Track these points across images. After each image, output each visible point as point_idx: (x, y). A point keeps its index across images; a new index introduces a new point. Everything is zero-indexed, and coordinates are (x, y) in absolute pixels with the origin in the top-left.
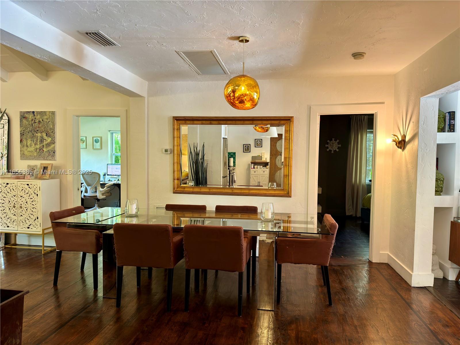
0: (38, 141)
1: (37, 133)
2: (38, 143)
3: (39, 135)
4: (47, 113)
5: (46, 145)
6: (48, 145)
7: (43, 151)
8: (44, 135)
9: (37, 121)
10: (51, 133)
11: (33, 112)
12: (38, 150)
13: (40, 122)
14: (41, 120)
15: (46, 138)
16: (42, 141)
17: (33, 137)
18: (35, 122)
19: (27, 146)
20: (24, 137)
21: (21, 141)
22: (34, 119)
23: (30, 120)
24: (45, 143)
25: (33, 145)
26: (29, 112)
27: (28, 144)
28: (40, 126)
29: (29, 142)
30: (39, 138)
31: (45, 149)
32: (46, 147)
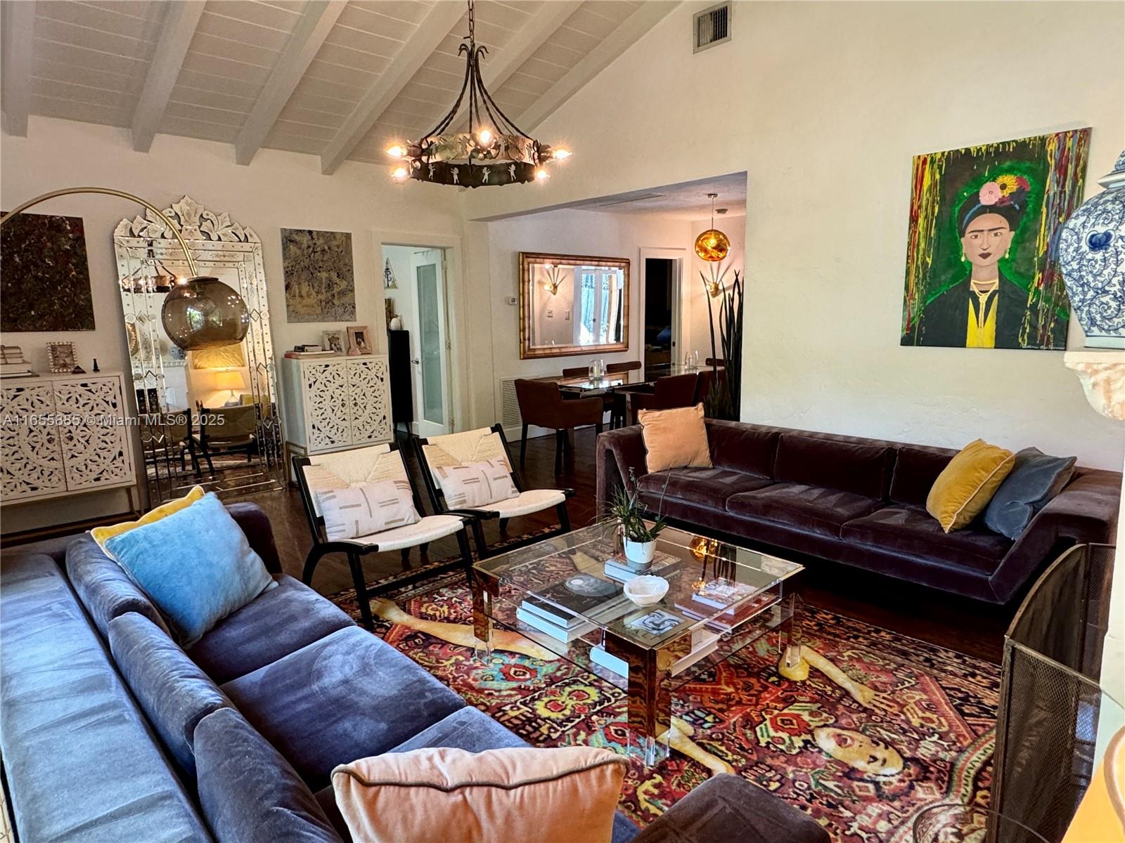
0: (323, 286)
1: (320, 272)
2: (323, 291)
3: (324, 275)
4: (338, 237)
5: (339, 293)
6: (342, 293)
7: (334, 304)
8: (334, 275)
9: (319, 249)
10: (345, 272)
11: (310, 232)
12: (323, 303)
13: (324, 250)
14: (326, 248)
15: (338, 281)
16: (330, 286)
17: (312, 279)
18: (315, 252)
19: (301, 296)
20: (294, 278)
21: (287, 287)
22: (312, 245)
23: (305, 246)
24: (336, 290)
25: (314, 293)
26: (300, 231)
27: (304, 293)
28: (325, 259)
29: (305, 288)
30: (324, 281)
31: (336, 302)
32: (339, 298)
